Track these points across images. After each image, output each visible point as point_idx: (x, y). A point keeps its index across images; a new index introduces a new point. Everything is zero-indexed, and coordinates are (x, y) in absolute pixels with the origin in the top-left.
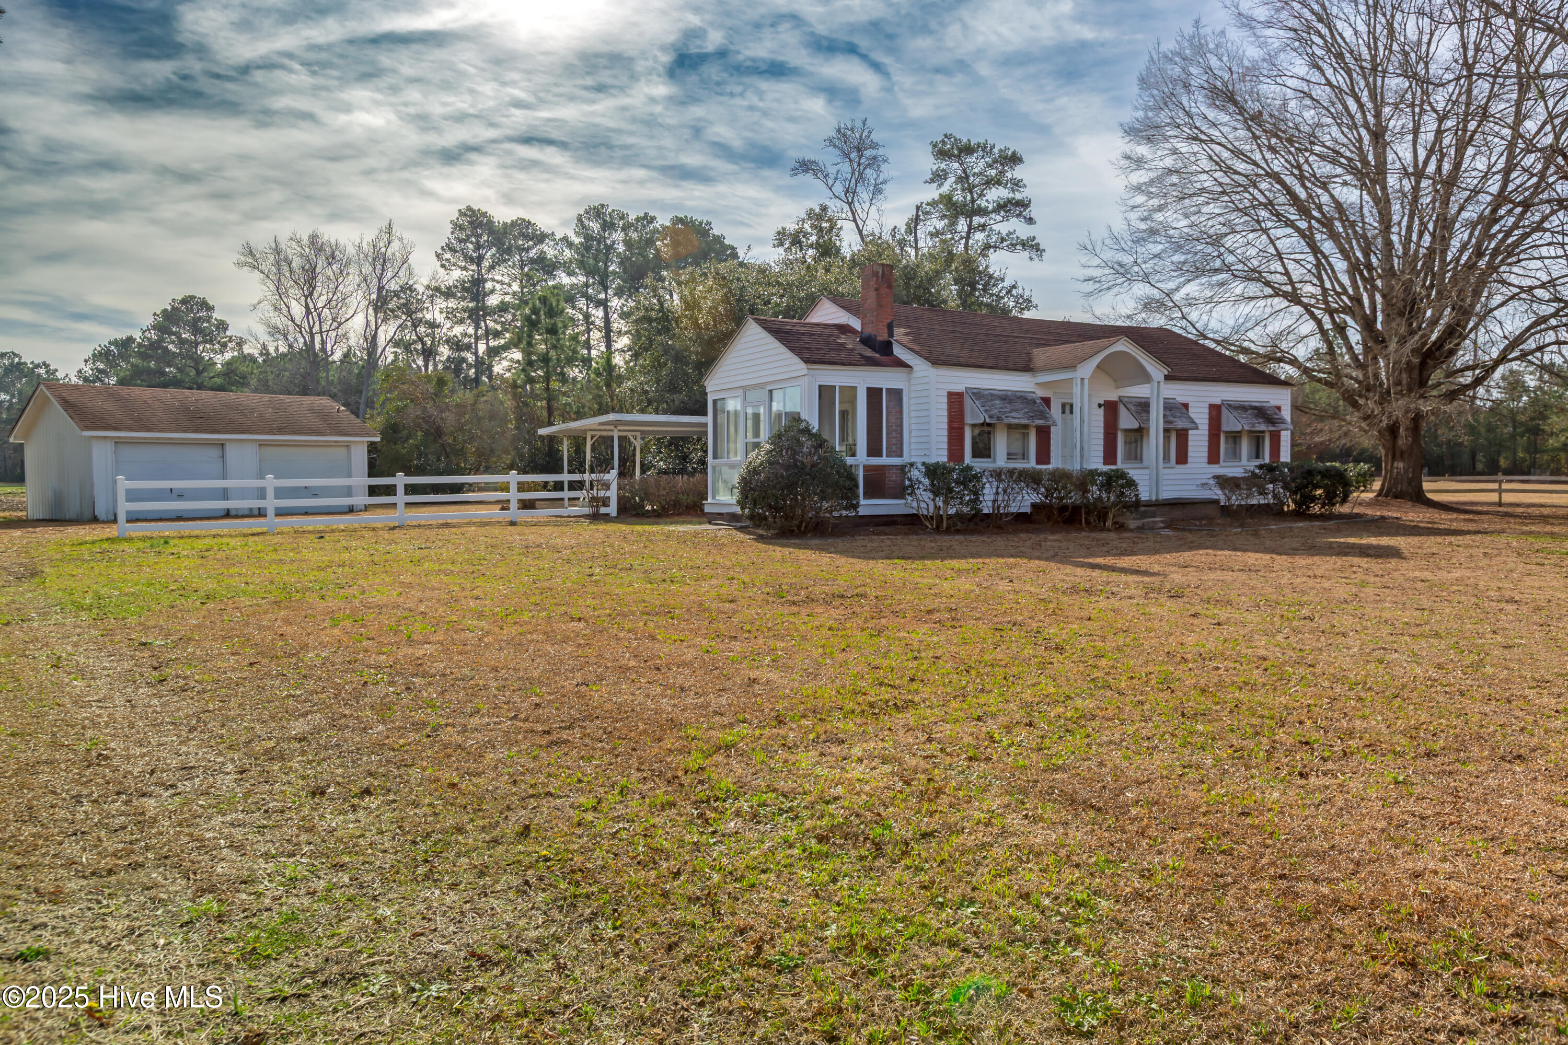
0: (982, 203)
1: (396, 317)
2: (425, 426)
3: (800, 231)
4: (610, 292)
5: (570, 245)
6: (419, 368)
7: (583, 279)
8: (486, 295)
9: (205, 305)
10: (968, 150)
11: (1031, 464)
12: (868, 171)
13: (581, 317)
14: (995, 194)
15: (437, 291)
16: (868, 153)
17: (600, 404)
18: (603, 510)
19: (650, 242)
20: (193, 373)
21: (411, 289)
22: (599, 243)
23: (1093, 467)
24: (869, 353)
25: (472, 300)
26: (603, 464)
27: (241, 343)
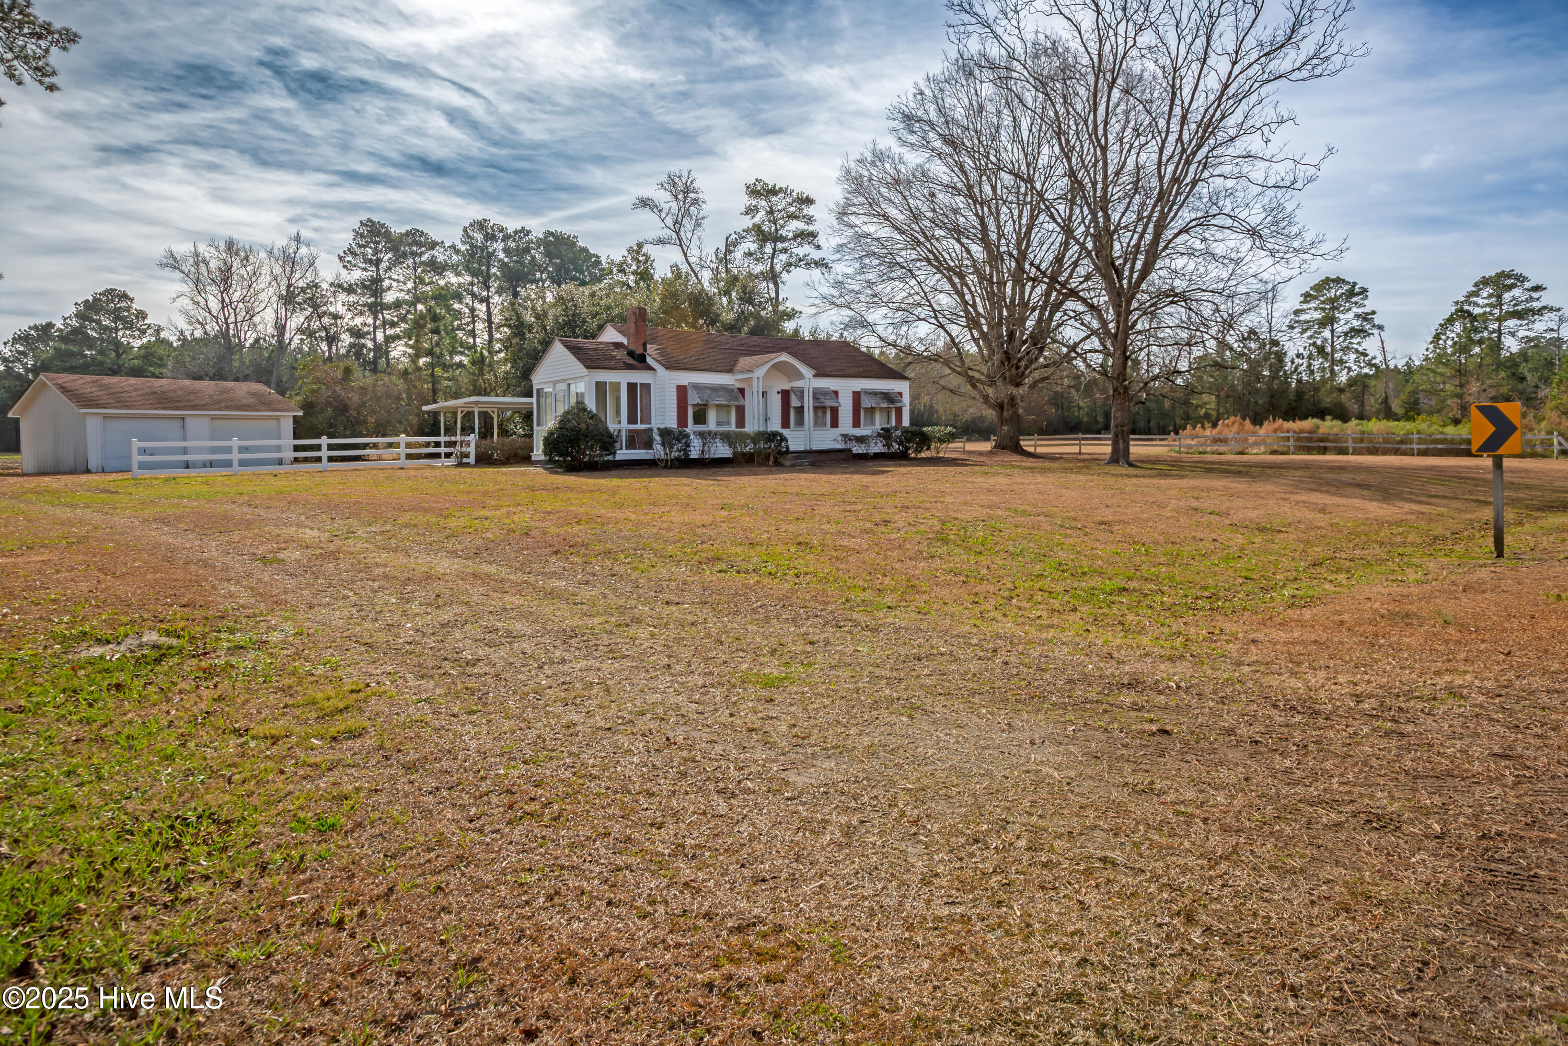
0: (783, 232)
1: (302, 309)
2: (335, 404)
3: (625, 262)
4: (493, 290)
5: (458, 252)
6: (323, 352)
7: (468, 279)
8: (383, 291)
9: (124, 296)
10: (774, 192)
11: (733, 428)
12: (692, 208)
13: (467, 311)
14: (796, 225)
15: (339, 286)
16: (692, 195)
17: (475, 386)
18: (465, 460)
19: (527, 250)
20: (113, 355)
21: (316, 286)
22: (482, 251)
23: (774, 429)
24: (630, 361)
25: (372, 296)
26: (467, 429)
27: (158, 330)
